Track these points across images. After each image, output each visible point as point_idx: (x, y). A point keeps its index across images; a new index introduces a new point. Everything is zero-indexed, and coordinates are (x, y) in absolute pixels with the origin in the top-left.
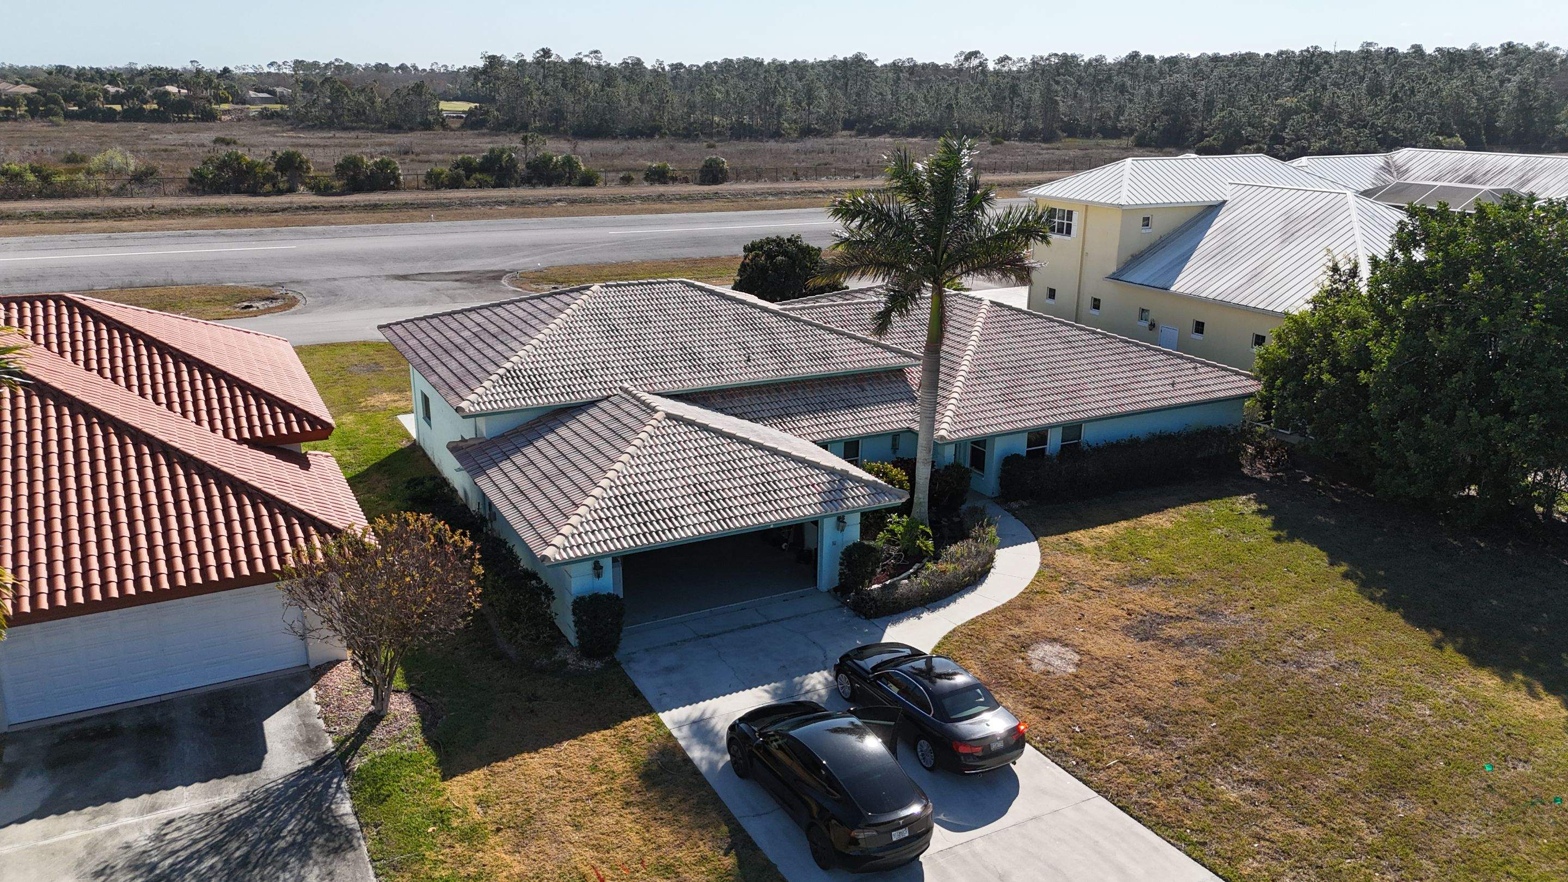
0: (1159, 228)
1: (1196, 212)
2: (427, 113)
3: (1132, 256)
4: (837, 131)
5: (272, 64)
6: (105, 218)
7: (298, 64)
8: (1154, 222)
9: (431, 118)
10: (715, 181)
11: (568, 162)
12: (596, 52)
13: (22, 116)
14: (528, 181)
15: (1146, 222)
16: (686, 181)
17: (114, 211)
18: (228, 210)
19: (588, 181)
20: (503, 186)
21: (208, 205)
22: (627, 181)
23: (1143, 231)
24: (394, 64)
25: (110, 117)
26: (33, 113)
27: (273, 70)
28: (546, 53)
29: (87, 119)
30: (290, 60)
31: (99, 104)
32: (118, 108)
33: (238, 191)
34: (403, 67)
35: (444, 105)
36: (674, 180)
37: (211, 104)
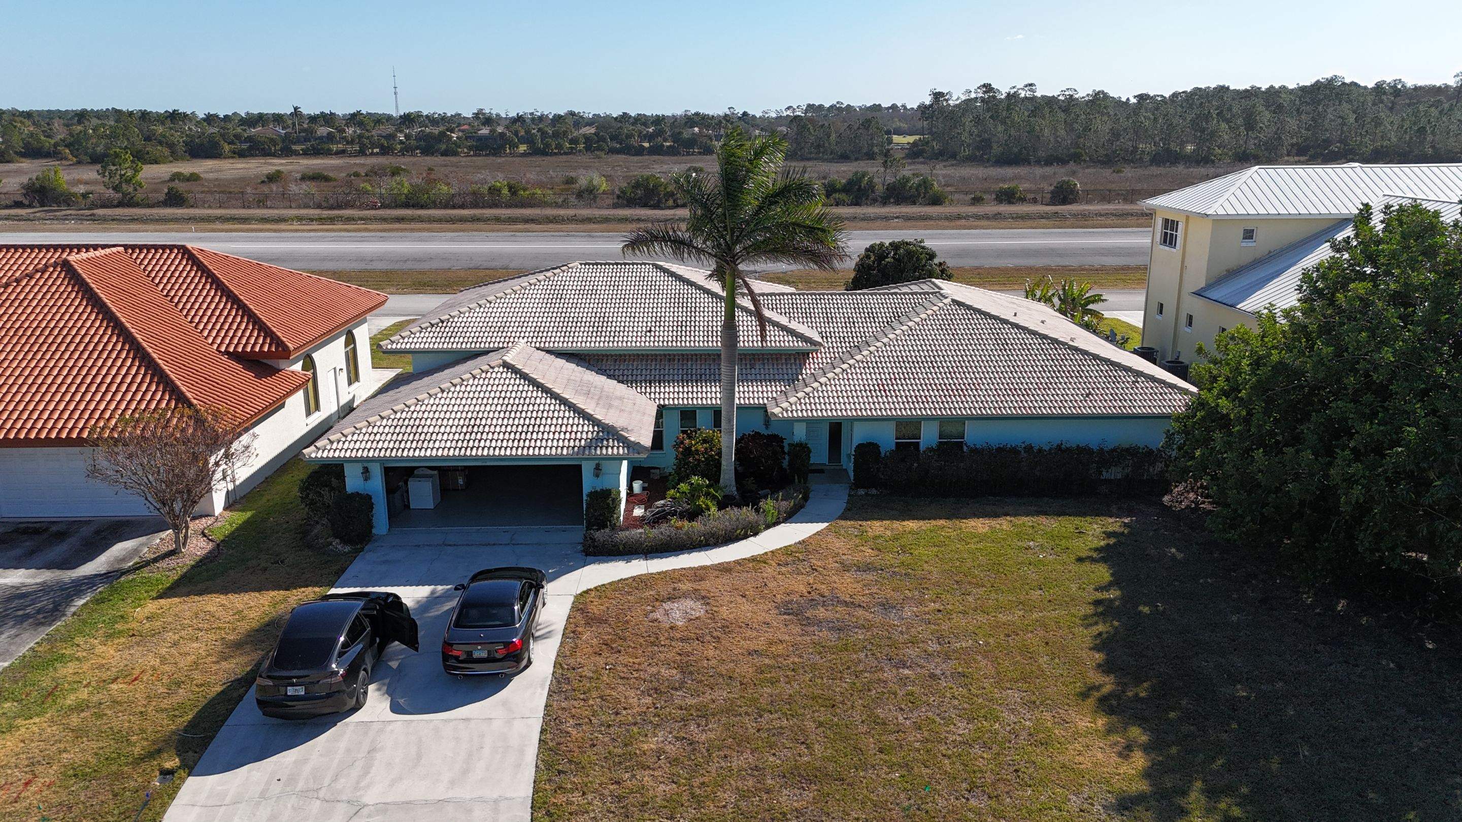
0: (1263, 242)
1: (1326, 225)
2: (872, 145)
3: (1228, 271)
4: (1282, 156)
5: (789, 108)
6: (540, 223)
7: (810, 107)
8: (1259, 235)
9: (876, 149)
10: (1064, 201)
11: (925, 184)
12: (1031, 85)
13: (580, 151)
14: (885, 202)
15: (1249, 235)
16: (1035, 201)
17: (547, 218)
18: (627, 220)
19: (936, 201)
20: (856, 205)
21: (614, 215)
22: (977, 201)
23: (1244, 244)
24: (885, 105)
25: (640, 151)
26: (588, 148)
27: (789, 113)
28: (988, 88)
29: (624, 153)
30: (804, 104)
31: (634, 142)
32: (646, 145)
33: (645, 205)
34: (894, 107)
35: (896, 138)
36: (1022, 200)
37: (711, 141)
